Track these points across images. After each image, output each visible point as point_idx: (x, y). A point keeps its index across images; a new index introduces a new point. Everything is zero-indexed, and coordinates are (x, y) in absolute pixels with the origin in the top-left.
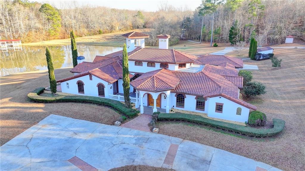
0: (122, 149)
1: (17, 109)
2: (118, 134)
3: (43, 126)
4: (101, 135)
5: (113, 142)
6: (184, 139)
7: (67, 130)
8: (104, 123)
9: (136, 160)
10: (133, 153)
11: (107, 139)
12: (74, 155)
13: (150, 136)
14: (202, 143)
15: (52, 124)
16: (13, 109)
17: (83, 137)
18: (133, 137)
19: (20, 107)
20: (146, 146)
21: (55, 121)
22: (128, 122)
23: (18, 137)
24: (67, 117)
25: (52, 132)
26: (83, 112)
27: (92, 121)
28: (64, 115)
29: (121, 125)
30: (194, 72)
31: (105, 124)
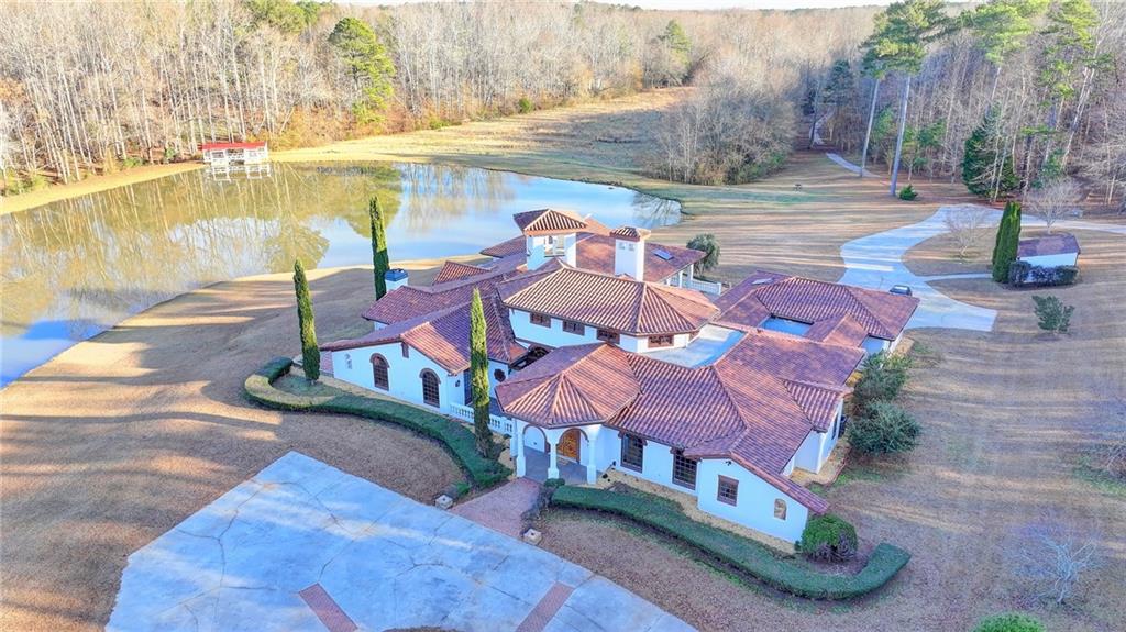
0: (428, 580)
1: (215, 424)
2: (436, 535)
3: (265, 486)
4: (394, 531)
5: (415, 556)
6: (597, 572)
7: (317, 504)
8: (411, 496)
9: (452, 615)
10: (451, 597)
11: (404, 547)
12: (316, 579)
13: (513, 553)
14: (638, 593)
15: (286, 482)
16: (206, 423)
17: (349, 530)
18: (469, 548)
19: (222, 420)
20: (491, 579)
21: (296, 475)
22: (474, 500)
23: (204, 511)
24: (326, 465)
25: (282, 507)
26: (371, 452)
27: (383, 485)
28: (320, 455)
29: (452, 506)
30: (689, 366)
31: (413, 497)
